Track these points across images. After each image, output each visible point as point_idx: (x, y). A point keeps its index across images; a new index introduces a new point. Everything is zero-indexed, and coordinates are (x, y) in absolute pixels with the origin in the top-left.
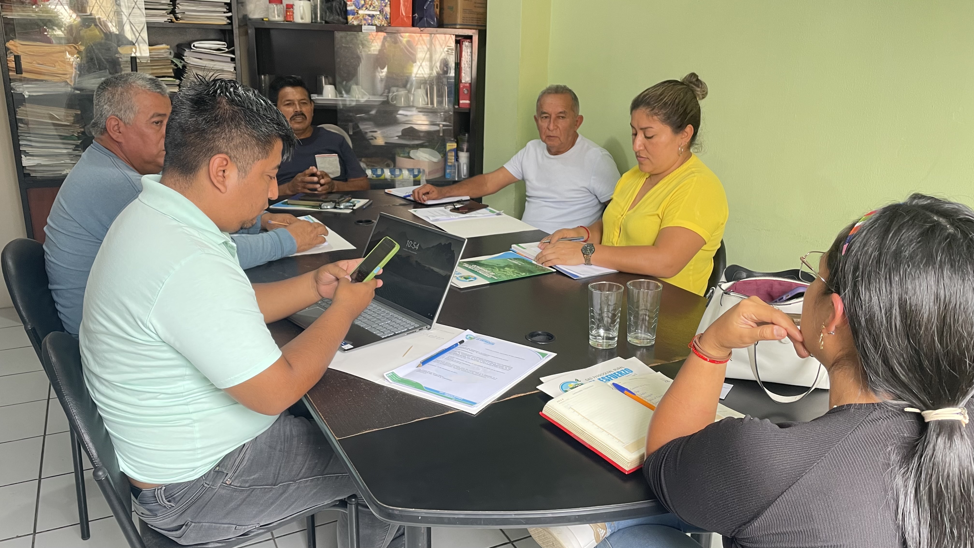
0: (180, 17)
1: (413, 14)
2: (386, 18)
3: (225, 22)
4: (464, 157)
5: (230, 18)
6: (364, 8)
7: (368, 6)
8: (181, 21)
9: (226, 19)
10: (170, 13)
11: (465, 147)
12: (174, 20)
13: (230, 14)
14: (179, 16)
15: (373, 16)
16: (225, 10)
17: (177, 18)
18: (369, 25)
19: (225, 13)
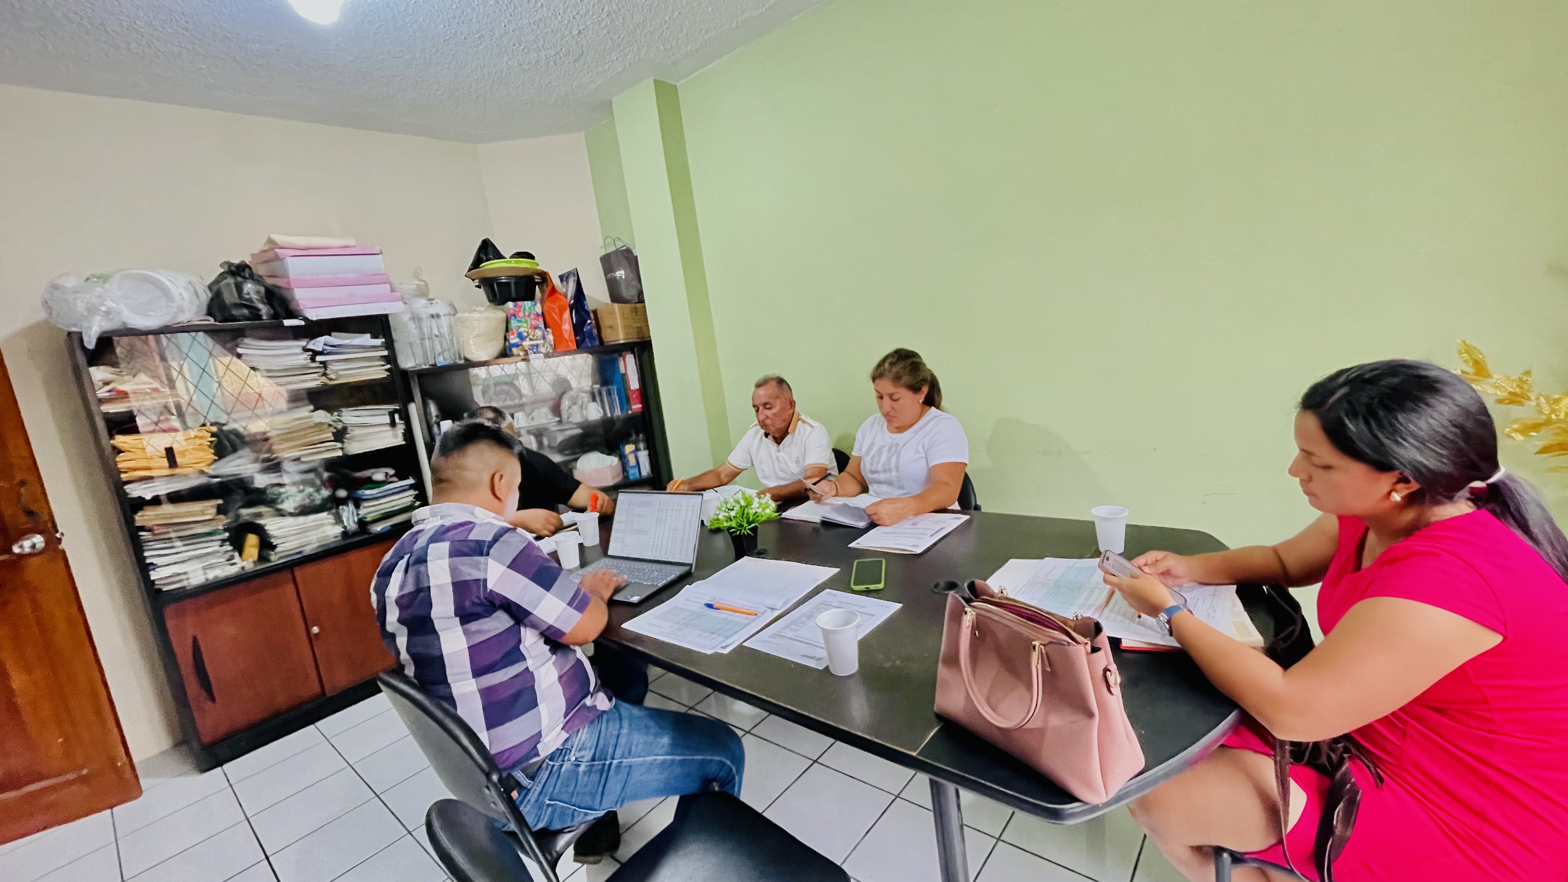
0: (334, 377)
1: (576, 336)
2: (551, 345)
3: (384, 375)
4: (644, 455)
5: (387, 370)
6: (528, 339)
7: (531, 337)
9: (384, 372)
10: (323, 376)
11: (641, 445)
12: (328, 382)
13: (388, 366)
14: (332, 376)
15: (537, 346)
16: (383, 363)
17: (331, 379)
18: (535, 353)
19: (382, 366)
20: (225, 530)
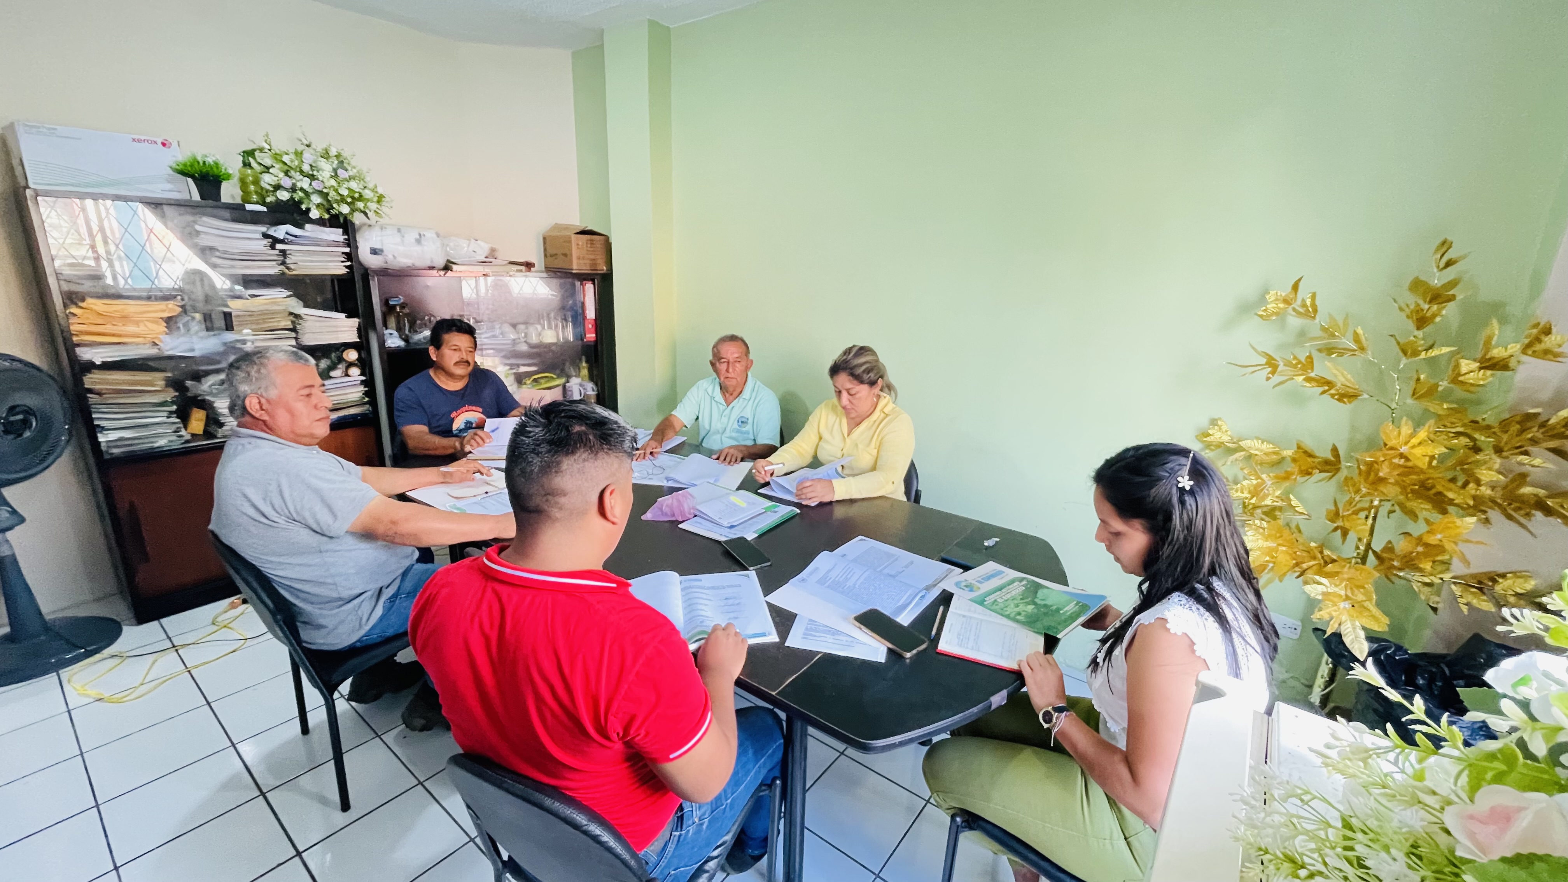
0: (293, 267)
3: (344, 271)
5: (347, 267)
8: (294, 273)
9: (344, 268)
10: (281, 264)
12: (286, 271)
13: (349, 263)
16: (343, 259)
17: (288, 268)
19: (343, 262)
20: (173, 403)
